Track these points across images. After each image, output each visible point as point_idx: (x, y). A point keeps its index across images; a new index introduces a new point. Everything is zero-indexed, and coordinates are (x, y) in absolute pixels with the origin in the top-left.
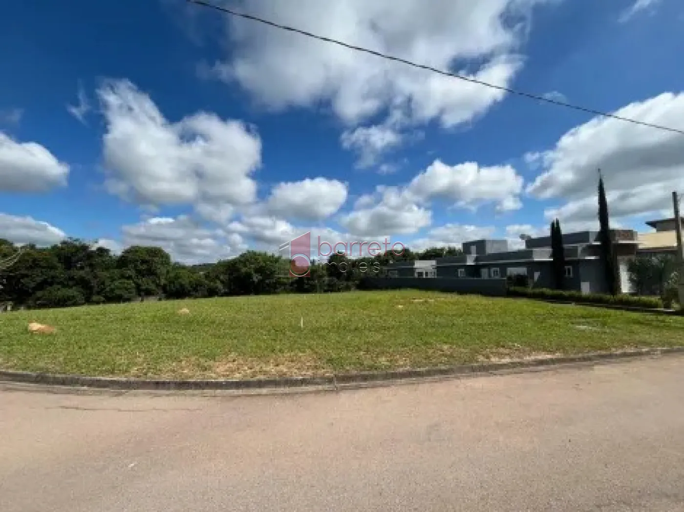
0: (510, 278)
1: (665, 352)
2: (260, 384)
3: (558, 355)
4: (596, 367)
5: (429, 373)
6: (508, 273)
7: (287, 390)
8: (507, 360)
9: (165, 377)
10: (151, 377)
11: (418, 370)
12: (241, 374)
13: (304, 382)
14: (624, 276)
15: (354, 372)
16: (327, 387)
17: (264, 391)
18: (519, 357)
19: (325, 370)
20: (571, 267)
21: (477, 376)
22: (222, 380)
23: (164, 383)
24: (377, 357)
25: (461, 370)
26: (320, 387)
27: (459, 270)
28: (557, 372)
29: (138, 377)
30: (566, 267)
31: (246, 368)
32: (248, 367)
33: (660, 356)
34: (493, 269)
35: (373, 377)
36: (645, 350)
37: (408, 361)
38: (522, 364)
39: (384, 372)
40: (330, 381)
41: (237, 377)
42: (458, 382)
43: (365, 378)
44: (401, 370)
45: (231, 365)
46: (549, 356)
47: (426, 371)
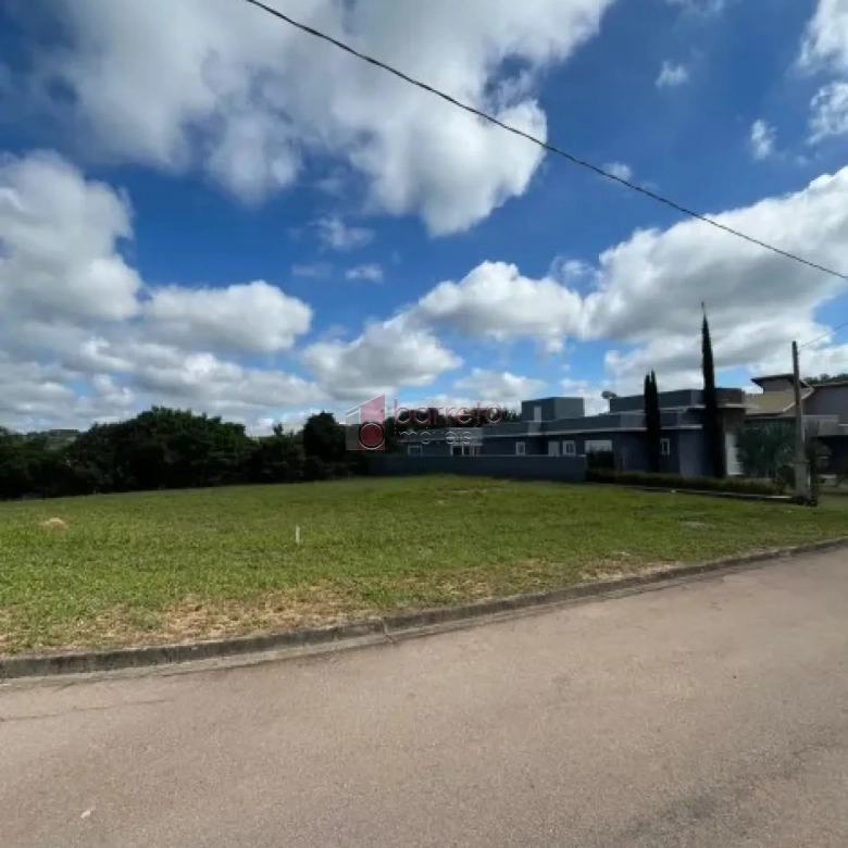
0: (591, 455)
1: (795, 552)
2: (261, 644)
3: (679, 565)
4: (725, 578)
5: (521, 604)
6: (587, 449)
7: (310, 649)
8: (618, 576)
9: (73, 648)
10: (40, 650)
11: (506, 599)
12: (220, 631)
13: (337, 633)
14: (731, 452)
15: (414, 611)
16: (375, 637)
17: (271, 654)
18: (633, 570)
19: (366, 611)
20: (668, 440)
21: (588, 602)
22: (186, 642)
23: (72, 660)
24: (439, 583)
25: (564, 595)
26: (364, 640)
27: (518, 444)
28: (684, 589)
29: (13, 652)
30: (662, 440)
31: (226, 618)
32: (229, 617)
33: (790, 558)
34: (565, 443)
35: (444, 616)
36: (774, 550)
37: (487, 588)
38: (637, 581)
39: (458, 607)
40: (378, 628)
41: (214, 636)
42: (564, 612)
43: (432, 619)
44: (481, 601)
45: (194, 615)
46: (668, 567)
47: (517, 600)
